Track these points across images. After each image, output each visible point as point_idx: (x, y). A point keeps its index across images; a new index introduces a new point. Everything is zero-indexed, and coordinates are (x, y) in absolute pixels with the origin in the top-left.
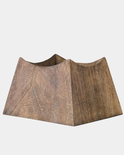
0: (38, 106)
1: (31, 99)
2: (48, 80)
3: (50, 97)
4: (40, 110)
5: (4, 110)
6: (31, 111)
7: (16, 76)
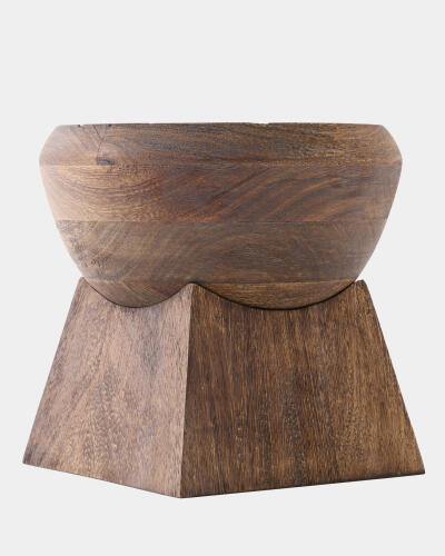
0: (106, 435)
1: (92, 412)
2: (136, 351)
3: (136, 405)
4: (109, 449)
5: (27, 448)
6: (87, 451)
7: (66, 338)
